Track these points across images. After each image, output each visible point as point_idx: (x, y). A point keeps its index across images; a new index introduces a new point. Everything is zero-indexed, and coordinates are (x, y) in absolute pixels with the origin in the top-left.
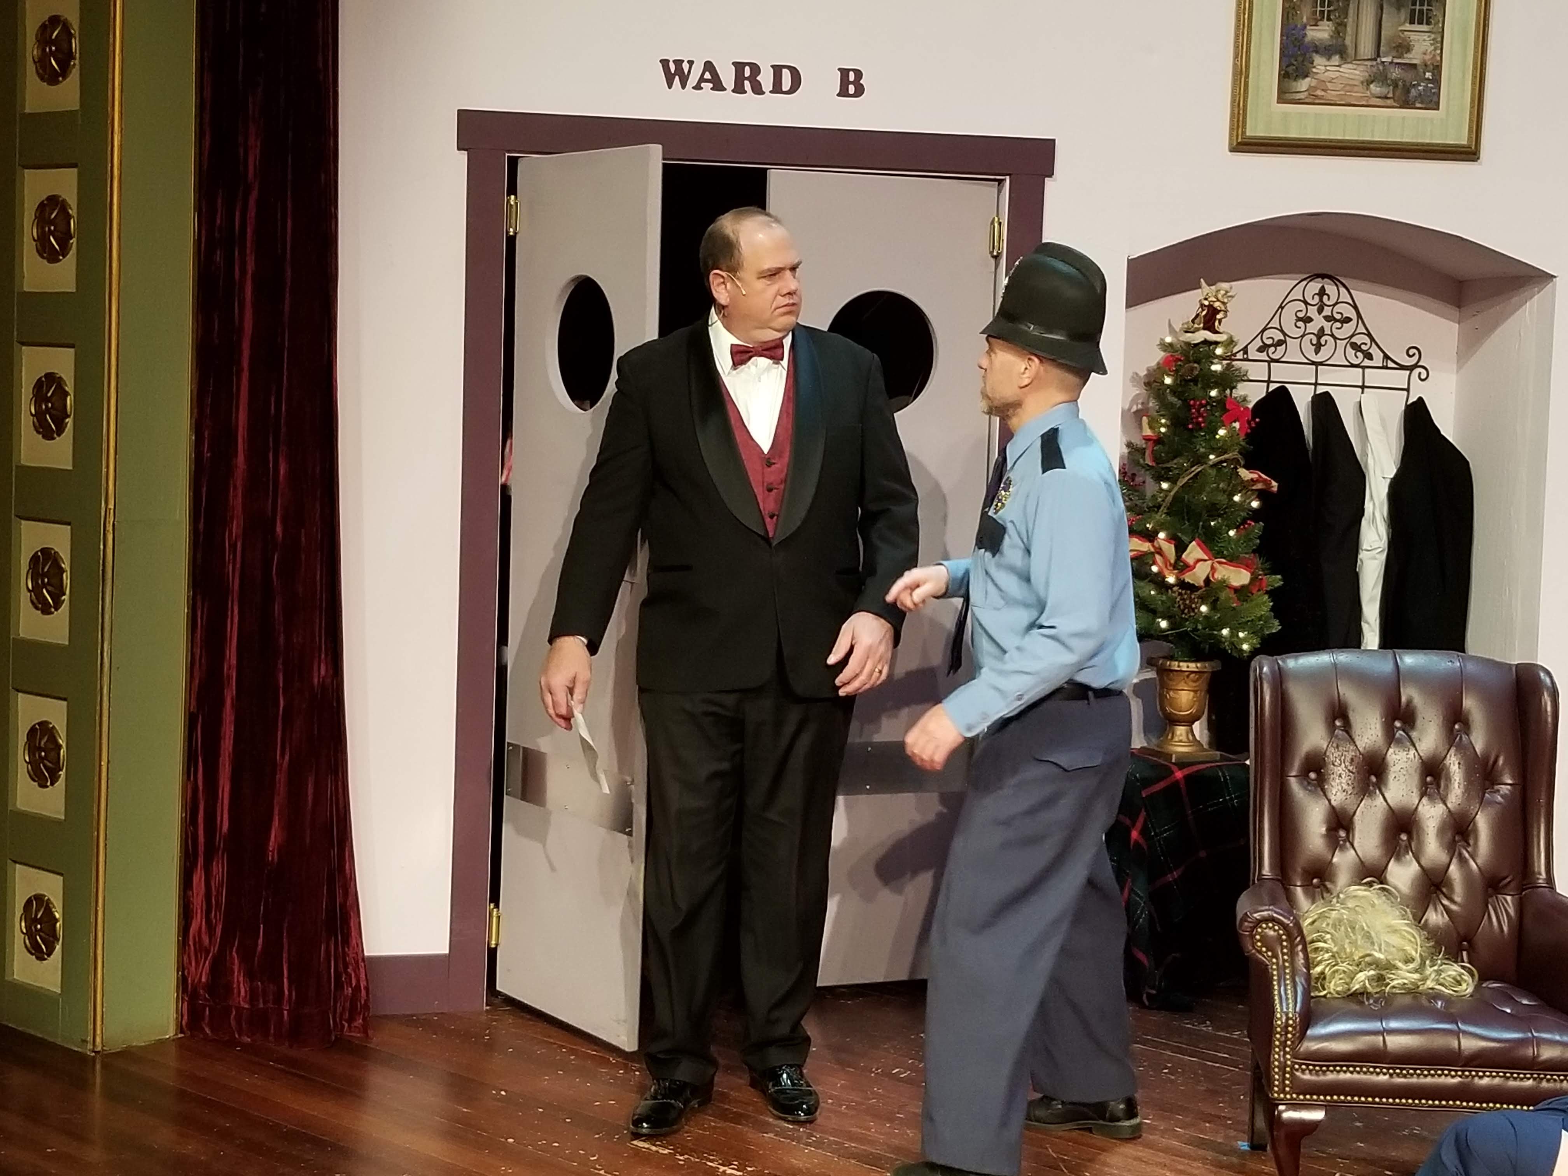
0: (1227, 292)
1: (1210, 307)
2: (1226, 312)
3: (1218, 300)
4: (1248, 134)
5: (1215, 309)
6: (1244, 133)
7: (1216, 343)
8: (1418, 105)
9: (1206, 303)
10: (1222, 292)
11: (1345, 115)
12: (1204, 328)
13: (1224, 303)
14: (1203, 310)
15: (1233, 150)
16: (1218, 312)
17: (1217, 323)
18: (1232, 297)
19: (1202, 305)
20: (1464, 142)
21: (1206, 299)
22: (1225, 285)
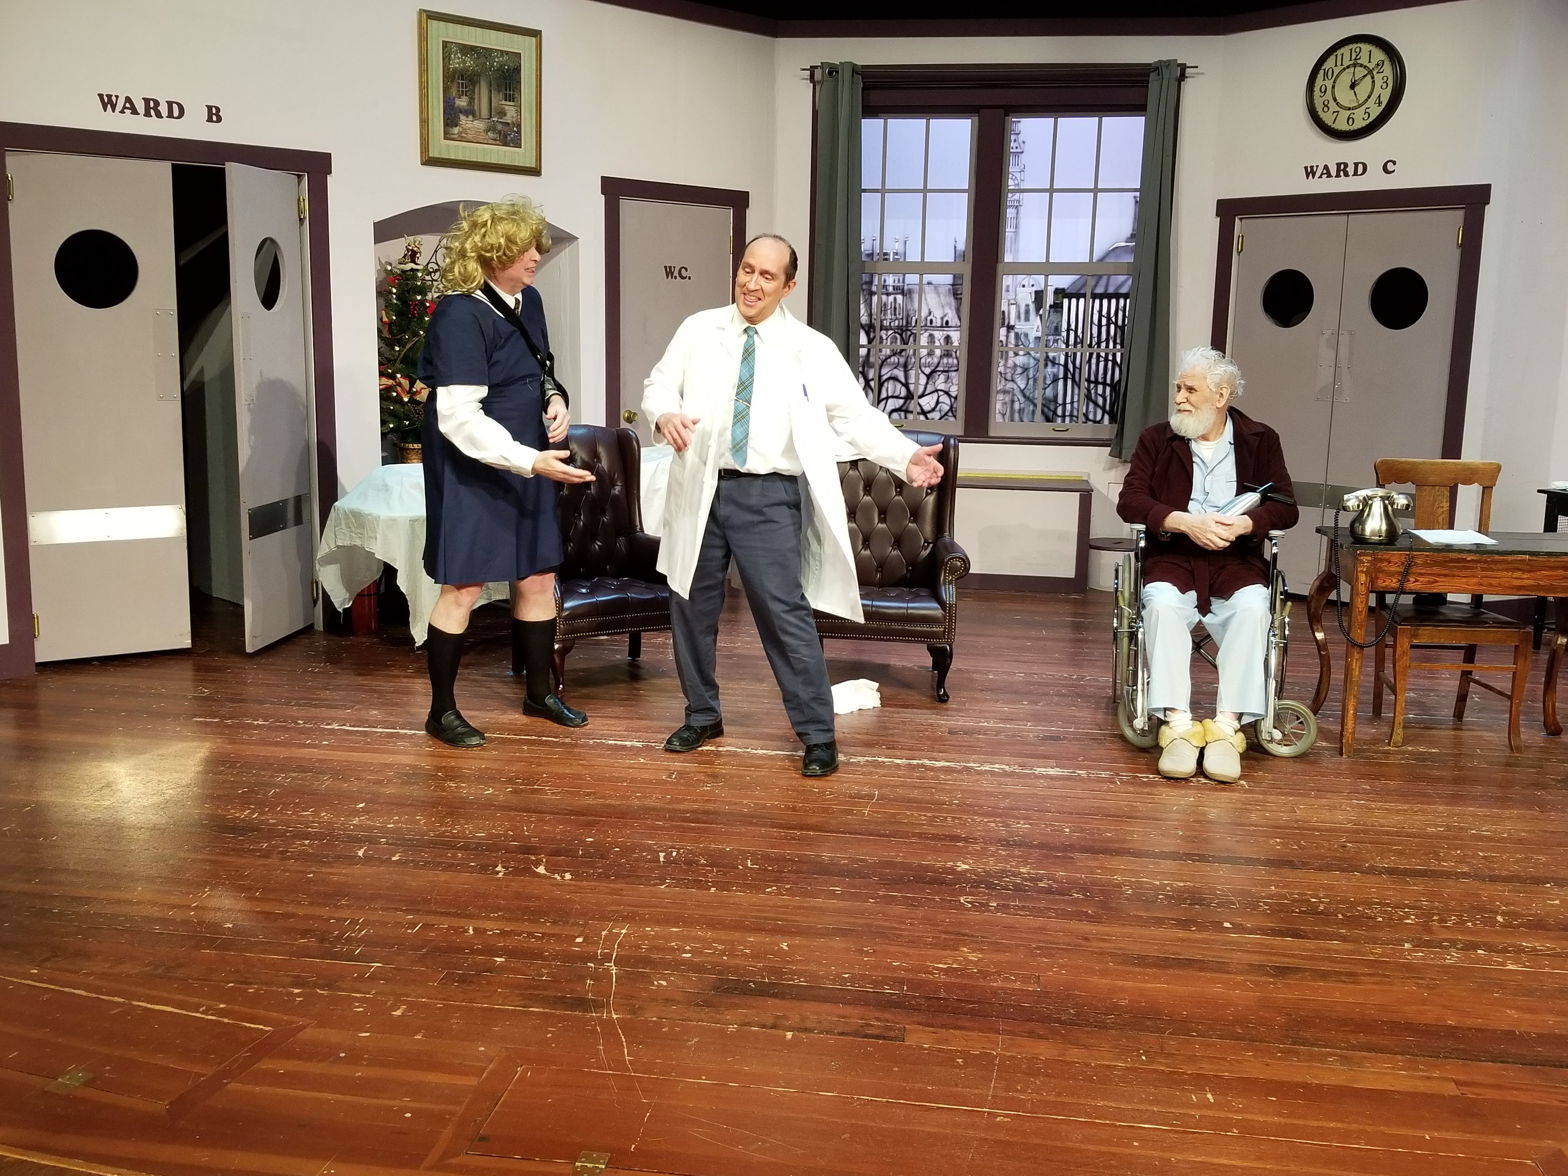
1: (412, 249)
2: (419, 252)
3: (415, 246)
4: (430, 155)
5: (415, 251)
6: (428, 155)
7: (417, 270)
8: (511, 145)
10: (418, 240)
11: (477, 148)
12: (410, 262)
13: (418, 247)
14: (408, 251)
15: (423, 164)
16: (416, 253)
17: (416, 259)
18: (421, 243)
19: (407, 248)
20: (534, 166)
21: (409, 245)
22: (419, 237)
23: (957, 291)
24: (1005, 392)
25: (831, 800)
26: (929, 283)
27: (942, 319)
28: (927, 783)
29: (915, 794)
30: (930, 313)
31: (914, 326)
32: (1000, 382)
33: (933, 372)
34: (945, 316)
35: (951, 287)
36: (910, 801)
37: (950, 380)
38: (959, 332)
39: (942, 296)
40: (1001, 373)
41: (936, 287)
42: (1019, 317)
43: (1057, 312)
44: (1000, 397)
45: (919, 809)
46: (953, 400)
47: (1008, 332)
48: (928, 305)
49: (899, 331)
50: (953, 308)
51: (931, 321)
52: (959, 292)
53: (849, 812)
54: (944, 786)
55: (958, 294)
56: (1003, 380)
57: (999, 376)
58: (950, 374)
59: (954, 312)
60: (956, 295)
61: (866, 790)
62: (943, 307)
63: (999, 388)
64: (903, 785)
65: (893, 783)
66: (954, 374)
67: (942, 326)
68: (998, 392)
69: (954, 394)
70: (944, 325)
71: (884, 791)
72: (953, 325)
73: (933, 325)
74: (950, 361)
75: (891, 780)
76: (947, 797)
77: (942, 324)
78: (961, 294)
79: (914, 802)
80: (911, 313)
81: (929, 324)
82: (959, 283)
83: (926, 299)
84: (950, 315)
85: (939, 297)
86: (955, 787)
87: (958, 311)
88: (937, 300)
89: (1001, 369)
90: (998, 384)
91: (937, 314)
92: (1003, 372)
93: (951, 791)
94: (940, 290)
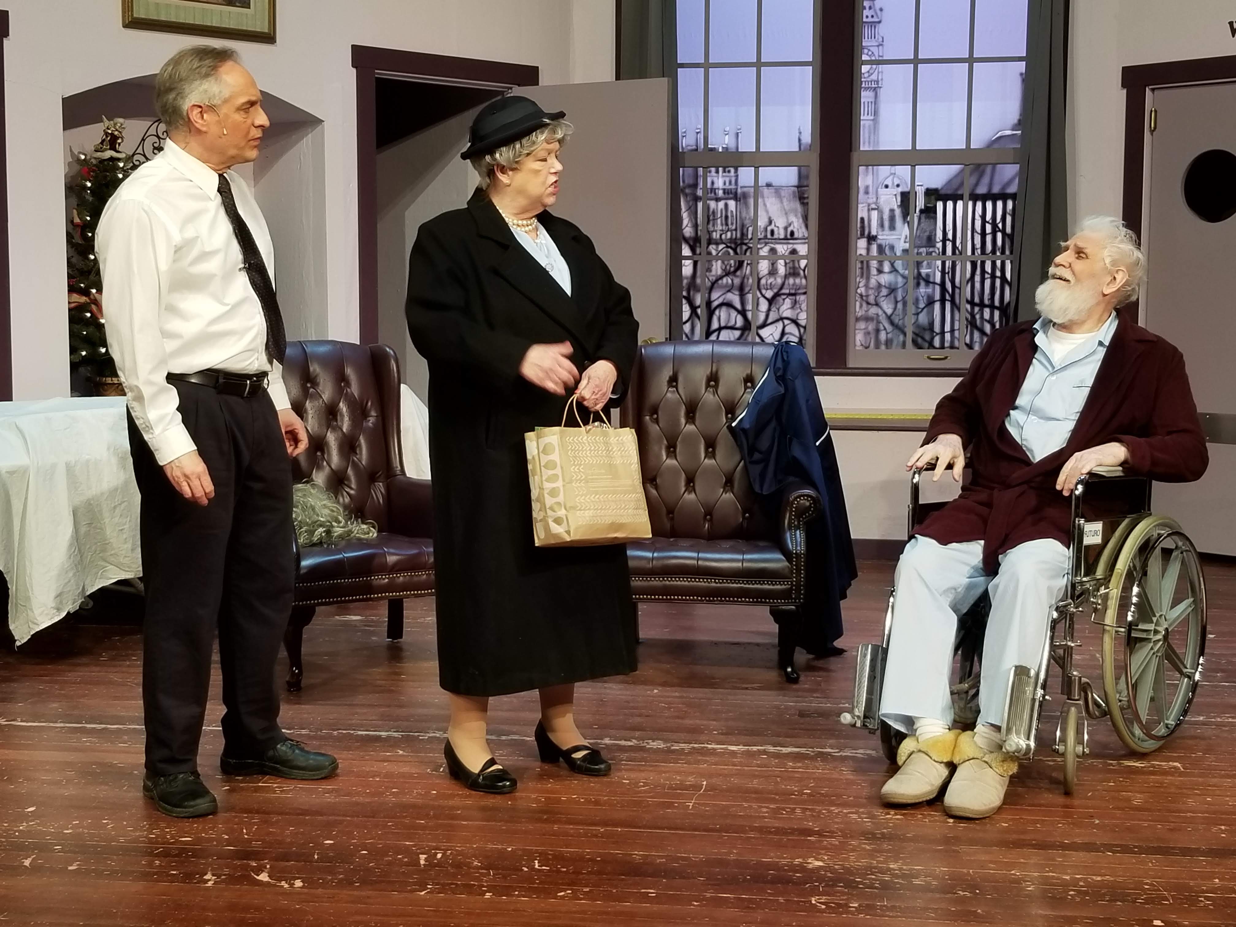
0: (122, 125)
1: (112, 134)
2: (122, 138)
3: (117, 130)
4: (135, 16)
5: (116, 136)
6: (132, 15)
7: (119, 160)
8: (238, 4)
9: (110, 132)
10: (119, 125)
11: (194, 8)
12: (110, 149)
13: (120, 132)
14: (107, 137)
15: (126, 26)
16: (118, 138)
17: (117, 146)
18: (124, 128)
19: (106, 134)
20: (267, 31)
21: (108, 129)
22: (121, 120)
23: (804, 194)
24: (867, 319)
25: (645, 791)
26: (769, 185)
27: (786, 229)
28: (771, 771)
29: (755, 783)
30: (770, 222)
31: (751, 239)
32: (861, 306)
33: (777, 295)
34: (790, 225)
35: (796, 189)
36: (748, 791)
37: (798, 306)
38: (806, 245)
39: (785, 200)
40: (861, 296)
41: (778, 191)
42: (882, 225)
43: (928, 217)
44: (862, 325)
45: (757, 800)
46: (802, 330)
47: (869, 243)
48: (767, 212)
49: (733, 246)
50: (799, 215)
51: (772, 232)
52: (806, 196)
53: (670, 805)
54: (791, 775)
55: (804, 198)
56: (864, 305)
57: (859, 300)
58: (798, 297)
59: (801, 220)
60: (802, 199)
61: (691, 780)
62: (786, 214)
63: (860, 314)
64: (739, 774)
65: (726, 772)
66: (803, 297)
67: (786, 238)
68: (857, 319)
69: (803, 323)
70: (789, 237)
71: (714, 780)
72: (800, 236)
73: (776, 236)
74: (798, 281)
75: (724, 769)
76: (796, 786)
77: (786, 236)
78: (808, 198)
79: (752, 793)
80: (747, 222)
81: (769, 236)
82: (805, 184)
83: (765, 205)
84: (796, 224)
85: (782, 202)
86: (806, 775)
87: (805, 218)
88: (779, 205)
89: (862, 290)
90: (857, 309)
91: (780, 223)
92: (864, 294)
93: (800, 780)
94: (783, 193)
